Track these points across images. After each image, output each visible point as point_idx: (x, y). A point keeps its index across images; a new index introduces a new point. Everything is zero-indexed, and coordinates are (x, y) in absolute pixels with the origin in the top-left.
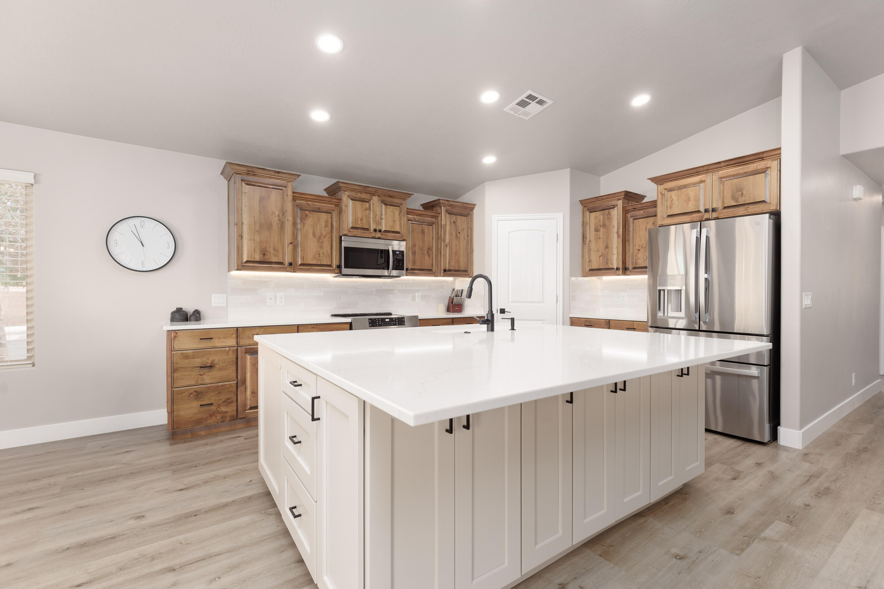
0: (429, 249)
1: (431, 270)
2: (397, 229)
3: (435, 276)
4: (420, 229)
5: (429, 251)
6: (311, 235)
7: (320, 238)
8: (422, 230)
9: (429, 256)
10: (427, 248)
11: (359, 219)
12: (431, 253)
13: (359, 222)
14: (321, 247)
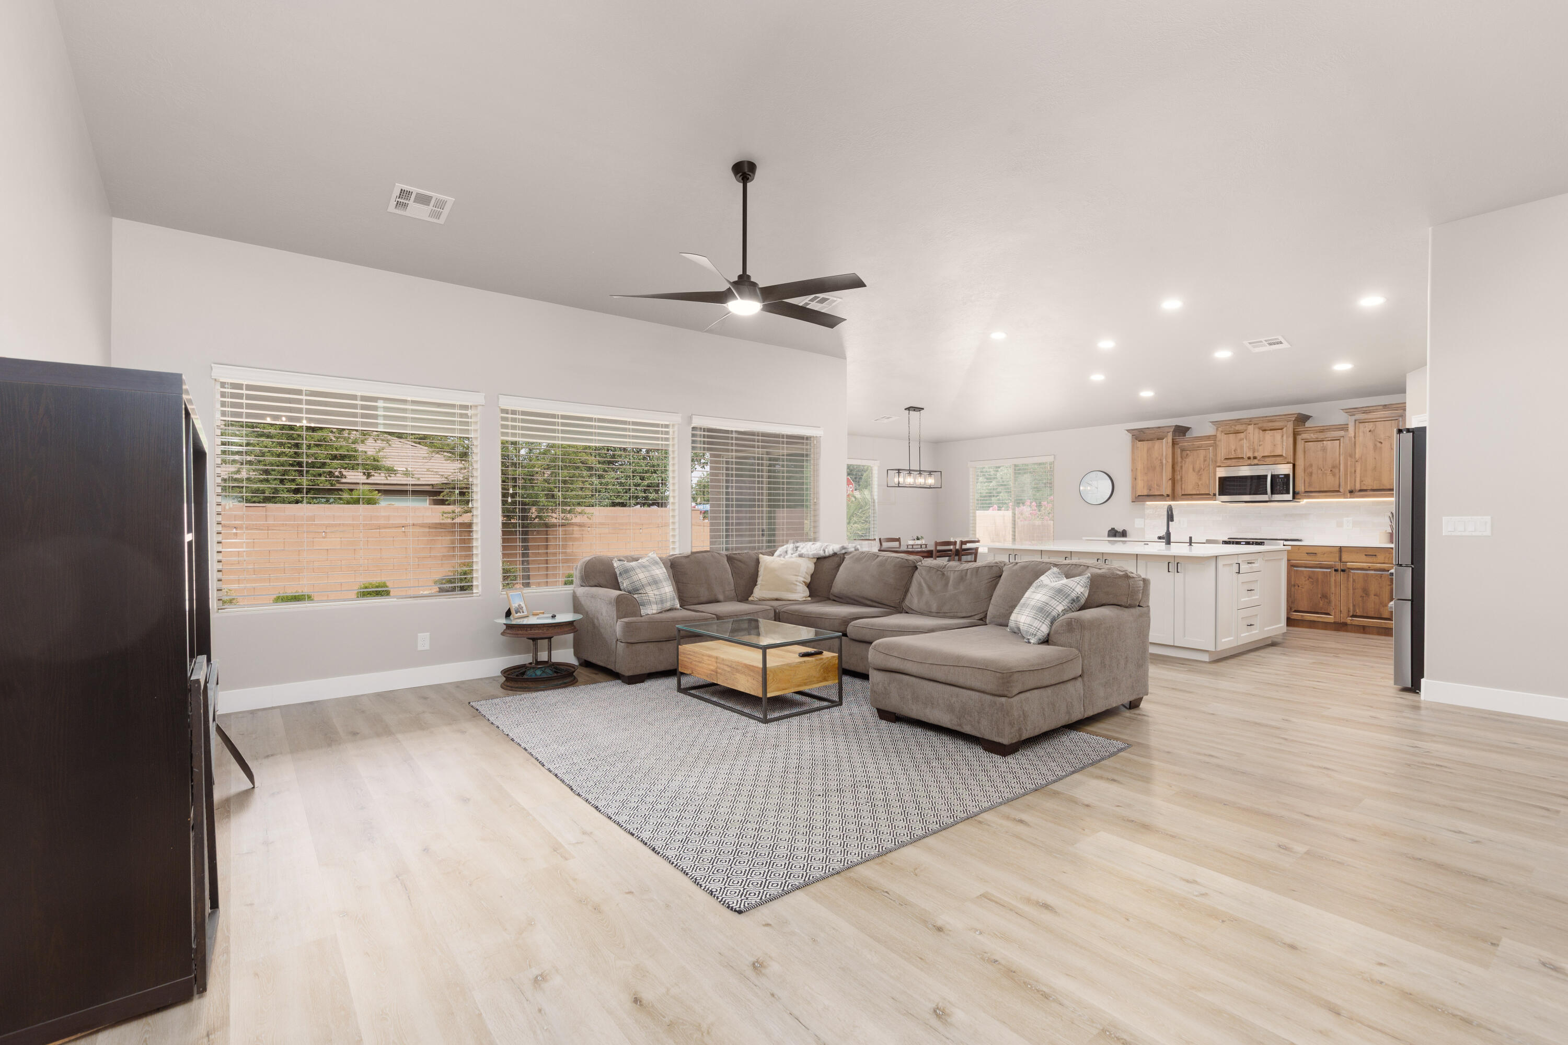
0: (1334, 467)
1: (1338, 491)
2: (1278, 452)
3: (1345, 498)
4: (1319, 446)
5: (1334, 470)
6: (1191, 470)
7: (1199, 471)
8: (1323, 447)
9: (1334, 475)
10: (1330, 467)
11: (1233, 451)
12: (1337, 471)
13: (1233, 452)
14: (1200, 479)
